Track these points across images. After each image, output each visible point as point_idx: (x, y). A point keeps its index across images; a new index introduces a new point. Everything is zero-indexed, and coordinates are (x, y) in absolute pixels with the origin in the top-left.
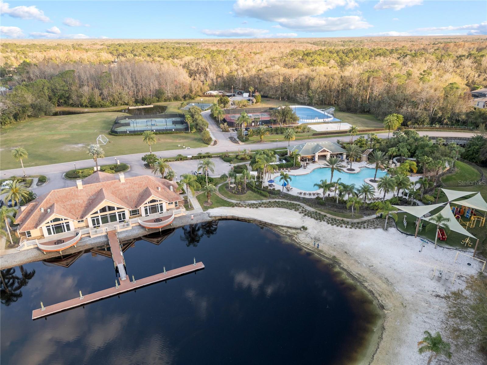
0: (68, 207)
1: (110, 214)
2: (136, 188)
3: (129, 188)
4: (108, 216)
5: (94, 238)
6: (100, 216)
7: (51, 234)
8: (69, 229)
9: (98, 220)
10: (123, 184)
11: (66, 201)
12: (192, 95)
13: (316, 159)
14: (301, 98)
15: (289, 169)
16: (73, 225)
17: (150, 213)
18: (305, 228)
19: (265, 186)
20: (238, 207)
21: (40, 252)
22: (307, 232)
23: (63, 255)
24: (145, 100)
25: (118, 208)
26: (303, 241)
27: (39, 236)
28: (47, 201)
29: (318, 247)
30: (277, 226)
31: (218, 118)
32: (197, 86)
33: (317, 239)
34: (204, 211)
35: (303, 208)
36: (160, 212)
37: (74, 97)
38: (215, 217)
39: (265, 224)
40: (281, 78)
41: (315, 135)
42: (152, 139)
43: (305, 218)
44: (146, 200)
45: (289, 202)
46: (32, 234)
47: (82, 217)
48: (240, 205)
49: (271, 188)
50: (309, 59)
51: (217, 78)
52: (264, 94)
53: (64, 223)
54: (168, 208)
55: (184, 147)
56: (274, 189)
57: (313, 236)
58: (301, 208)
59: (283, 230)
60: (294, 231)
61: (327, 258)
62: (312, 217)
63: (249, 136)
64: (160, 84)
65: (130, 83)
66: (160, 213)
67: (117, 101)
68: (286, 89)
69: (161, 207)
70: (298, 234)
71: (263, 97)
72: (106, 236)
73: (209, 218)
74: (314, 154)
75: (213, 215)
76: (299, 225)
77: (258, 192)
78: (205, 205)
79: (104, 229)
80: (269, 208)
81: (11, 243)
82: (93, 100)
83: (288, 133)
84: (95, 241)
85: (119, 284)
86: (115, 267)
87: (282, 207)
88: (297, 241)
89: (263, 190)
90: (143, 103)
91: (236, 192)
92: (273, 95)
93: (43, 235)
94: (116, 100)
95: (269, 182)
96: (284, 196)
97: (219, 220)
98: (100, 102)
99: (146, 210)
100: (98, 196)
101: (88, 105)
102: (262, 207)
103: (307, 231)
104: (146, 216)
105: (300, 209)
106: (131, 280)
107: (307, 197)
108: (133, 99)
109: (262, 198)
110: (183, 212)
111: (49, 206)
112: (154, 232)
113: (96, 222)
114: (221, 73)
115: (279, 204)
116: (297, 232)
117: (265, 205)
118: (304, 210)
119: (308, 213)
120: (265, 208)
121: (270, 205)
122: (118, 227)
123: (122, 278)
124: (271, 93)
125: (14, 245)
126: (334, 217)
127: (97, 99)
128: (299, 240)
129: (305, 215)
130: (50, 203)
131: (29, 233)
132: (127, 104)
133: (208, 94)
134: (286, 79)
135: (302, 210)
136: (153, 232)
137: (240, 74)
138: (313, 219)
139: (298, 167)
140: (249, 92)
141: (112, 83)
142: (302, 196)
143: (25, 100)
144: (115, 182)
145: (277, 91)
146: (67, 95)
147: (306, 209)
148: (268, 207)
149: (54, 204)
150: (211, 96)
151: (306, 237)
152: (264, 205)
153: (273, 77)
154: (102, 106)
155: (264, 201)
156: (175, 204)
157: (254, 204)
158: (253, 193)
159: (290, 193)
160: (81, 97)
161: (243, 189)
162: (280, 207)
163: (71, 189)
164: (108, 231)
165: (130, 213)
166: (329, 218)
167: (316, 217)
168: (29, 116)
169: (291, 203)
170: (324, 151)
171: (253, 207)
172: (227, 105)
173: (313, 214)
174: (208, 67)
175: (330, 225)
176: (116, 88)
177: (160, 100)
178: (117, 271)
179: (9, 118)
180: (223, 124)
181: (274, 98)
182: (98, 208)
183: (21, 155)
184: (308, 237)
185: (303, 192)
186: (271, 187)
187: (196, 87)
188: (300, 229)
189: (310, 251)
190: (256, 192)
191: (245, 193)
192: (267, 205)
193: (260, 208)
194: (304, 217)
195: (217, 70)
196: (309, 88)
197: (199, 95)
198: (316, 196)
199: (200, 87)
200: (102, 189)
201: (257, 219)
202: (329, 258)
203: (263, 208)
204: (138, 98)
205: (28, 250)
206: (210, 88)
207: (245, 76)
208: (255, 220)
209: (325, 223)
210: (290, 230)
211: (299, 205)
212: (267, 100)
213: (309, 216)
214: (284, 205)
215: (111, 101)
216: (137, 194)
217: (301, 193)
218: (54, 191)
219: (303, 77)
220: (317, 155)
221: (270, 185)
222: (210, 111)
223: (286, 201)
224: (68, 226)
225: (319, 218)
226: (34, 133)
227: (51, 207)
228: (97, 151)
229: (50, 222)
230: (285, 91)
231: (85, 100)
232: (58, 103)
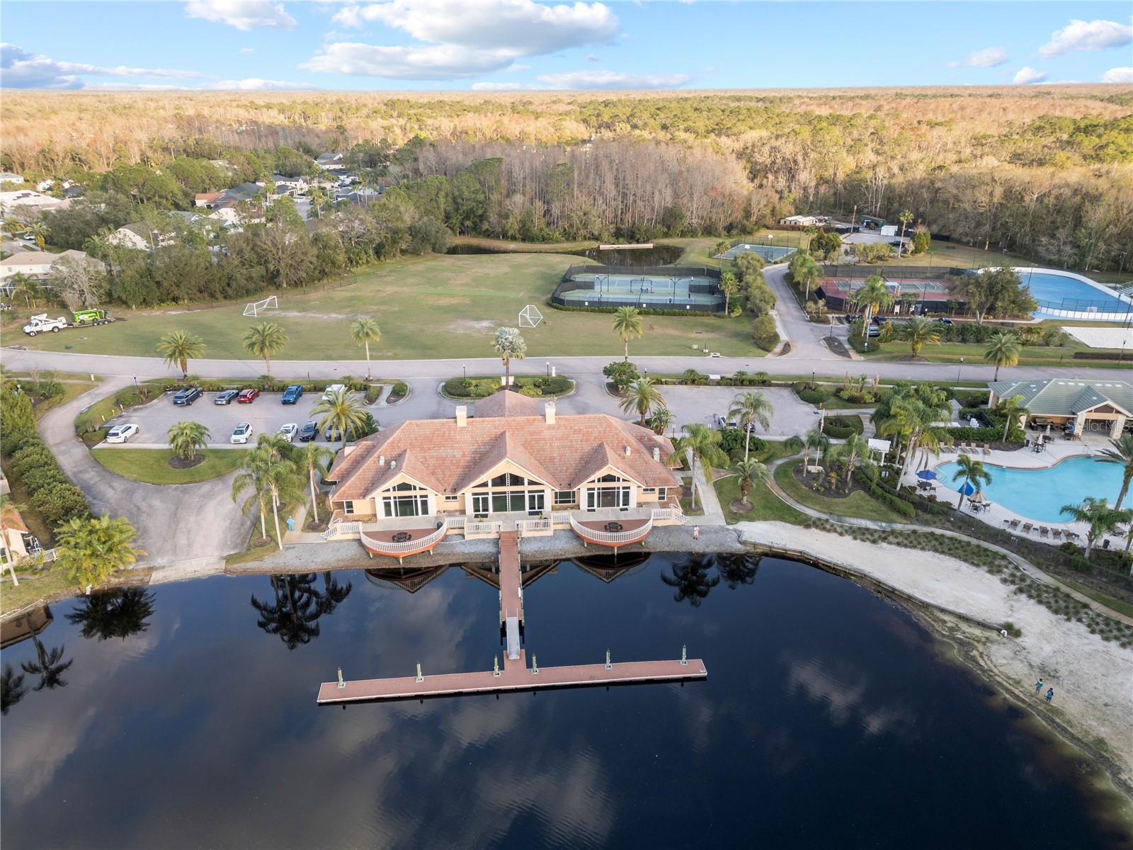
0: (432, 462)
1: (512, 492)
2: (576, 441)
3: (561, 439)
4: (509, 496)
5: (472, 542)
6: (490, 494)
7: (391, 515)
8: (425, 511)
9: (485, 500)
10: (550, 427)
11: (429, 449)
12: (747, 224)
13: (1078, 429)
14: (1051, 247)
15: (987, 446)
16: (436, 502)
17: (599, 506)
18: (1013, 631)
19: (906, 485)
20: (820, 529)
21: (363, 551)
22: (1018, 645)
23: (404, 568)
24: (637, 232)
25: (531, 483)
26: (1002, 669)
27: (368, 516)
28: (393, 442)
29: (1049, 698)
30: (925, 606)
31: (804, 285)
32: (763, 202)
33: (1047, 673)
34: (728, 524)
35: (1017, 568)
36: (621, 506)
37: (493, 218)
38: (755, 545)
39: (892, 592)
40: (999, 191)
41: (1081, 358)
42: (633, 326)
43: (1019, 600)
44: (593, 473)
45: (974, 541)
46: (354, 509)
47: (455, 490)
48: (828, 527)
49: (925, 494)
50: (1089, 143)
51: (817, 186)
52: (940, 230)
53: (418, 497)
54: (642, 500)
55: (707, 351)
56: (932, 499)
57: (1036, 661)
58: (1010, 566)
59: (944, 622)
60: (977, 632)
61: (1073, 738)
62: (1040, 602)
63: (880, 341)
64: (676, 195)
65: (611, 190)
66: (622, 510)
67: (578, 229)
68: (1007, 222)
69: (626, 495)
70: (988, 644)
71: (935, 237)
72: (496, 542)
73: (739, 545)
74: (1074, 414)
75: (750, 540)
76: (998, 618)
77: (885, 498)
78: (734, 509)
79: (496, 524)
80: (909, 550)
81: (314, 520)
82: (528, 224)
83: (999, 346)
84: (473, 549)
85: (502, 667)
86: (501, 623)
87: (951, 555)
88: (982, 663)
89: (899, 496)
90: (632, 237)
91: (822, 490)
92: (967, 235)
93: (375, 515)
94: (575, 228)
95: (920, 475)
96: (960, 524)
97: (766, 555)
98: (541, 230)
99: (591, 496)
100: (493, 449)
101: (517, 236)
102: (890, 543)
103: (1018, 640)
104: (589, 510)
105: (1005, 570)
106: (529, 665)
107: (1034, 537)
108: (611, 226)
109: (894, 516)
110: (674, 516)
111: (395, 453)
112: (601, 553)
113: (480, 505)
114: (831, 171)
115: (941, 544)
116: (987, 638)
117: (900, 540)
118: (1018, 574)
119: (1030, 586)
120: (898, 548)
121: (915, 543)
122: (524, 524)
123: (510, 653)
124: (960, 230)
125: (319, 526)
126: (1115, 615)
127: (538, 223)
128: (989, 662)
129: (1021, 590)
130: (398, 447)
131: (350, 505)
132: (597, 239)
133: (788, 223)
134: (1013, 194)
135: (1013, 575)
136: (597, 553)
137: (881, 177)
138: (1043, 609)
139: (1016, 443)
140: (900, 224)
141: (572, 190)
142: (1018, 532)
143: (400, 219)
144: (535, 420)
145: (979, 224)
146: (480, 212)
147: (1024, 575)
148: (906, 546)
149: (405, 451)
150: (796, 228)
151: (1012, 659)
152: (896, 537)
153: (974, 187)
154: (544, 240)
155: (898, 527)
156: (660, 493)
157: (868, 529)
158: (868, 498)
159: (980, 516)
160: (507, 217)
161: (842, 482)
162: (942, 552)
163: (443, 424)
164: (502, 530)
165: (556, 498)
166: (1099, 615)
167: (1053, 604)
168: (403, 252)
169: (978, 546)
170: (1109, 409)
171: (864, 537)
172: (833, 255)
173: (1047, 592)
174: (800, 158)
175: (1097, 637)
176: (580, 201)
177: (670, 232)
178: (503, 632)
179: (366, 253)
180: (816, 303)
181: (967, 243)
182: (488, 476)
183: (367, 334)
184: (1022, 661)
185: (1023, 523)
186: (925, 489)
187: (761, 206)
188: (999, 631)
189: (1020, 704)
190: (877, 498)
191: (845, 495)
192: (906, 539)
193: (884, 545)
194: (1015, 597)
195: (821, 165)
196: (1078, 221)
197: (767, 223)
198: (1062, 540)
199: (770, 206)
200: (505, 432)
201: (871, 575)
202: (1079, 740)
203: (893, 546)
204: (623, 227)
205: (341, 541)
206: (796, 208)
207: (894, 181)
208: (863, 576)
209: (1082, 628)
210: (964, 627)
211: (1004, 557)
212: (948, 248)
213: (1030, 597)
214: (957, 548)
215: (565, 230)
216: (577, 456)
217: (1014, 524)
218: (410, 424)
219: (1067, 192)
220: (1082, 417)
221: (923, 486)
222: (786, 265)
223: (965, 538)
224: (425, 503)
225: (1065, 608)
226: (405, 289)
227: (399, 458)
228: (511, 343)
229: (391, 490)
230: (1005, 225)
231: (513, 225)
232: (460, 228)
